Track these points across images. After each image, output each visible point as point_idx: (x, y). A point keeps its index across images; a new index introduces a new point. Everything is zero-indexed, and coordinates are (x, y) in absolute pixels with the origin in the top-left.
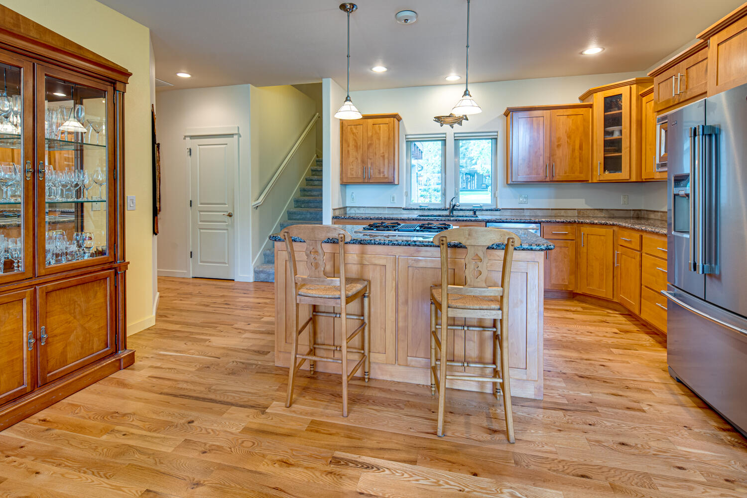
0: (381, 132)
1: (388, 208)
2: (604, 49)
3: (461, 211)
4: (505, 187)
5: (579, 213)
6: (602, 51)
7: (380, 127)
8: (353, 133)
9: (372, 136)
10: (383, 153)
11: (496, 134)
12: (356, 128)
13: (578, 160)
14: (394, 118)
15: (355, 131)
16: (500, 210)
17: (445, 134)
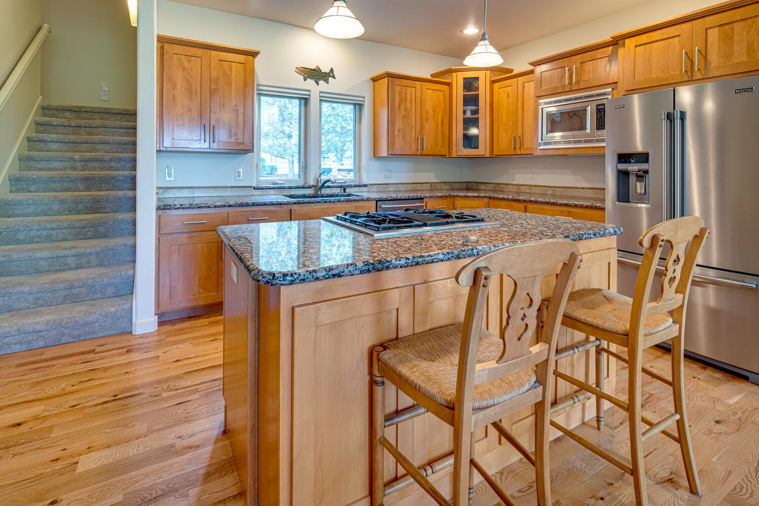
0: (233, 74)
1: (231, 187)
2: (480, 30)
4: (371, 160)
5: (431, 186)
6: (479, 32)
7: (230, 66)
8: (184, 69)
9: (217, 78)
10: (236, 106)
11: (362, 99)
12: (189, 61)
13: (440, 135)
14: (253, 56)
15: (186, 64)
16: (367, 186)
17: (309, 91)
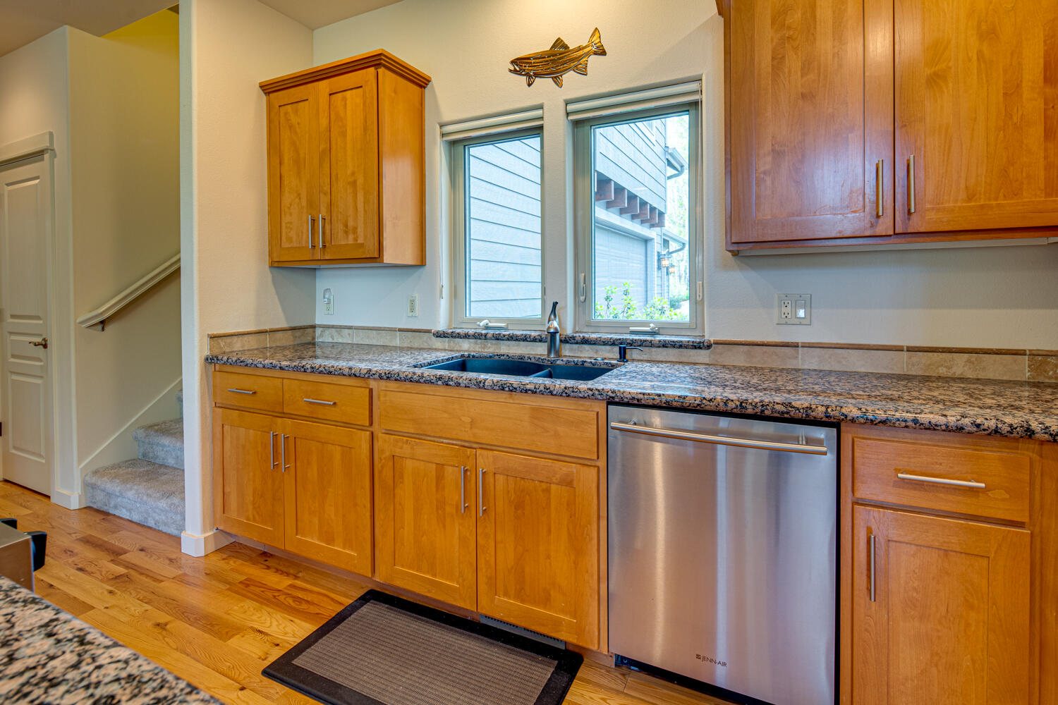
0: (349, 113)
1: (400, 330)
3: (586, 347)
4: (725, 267)
7: (345, 99)
8: (291, 127)
9: (329, 129)
11: (694, 87)
12: (295, 112)
14: (377, 66)
15: (293, 119)
16: (709, 347)
17: (541, 107)
